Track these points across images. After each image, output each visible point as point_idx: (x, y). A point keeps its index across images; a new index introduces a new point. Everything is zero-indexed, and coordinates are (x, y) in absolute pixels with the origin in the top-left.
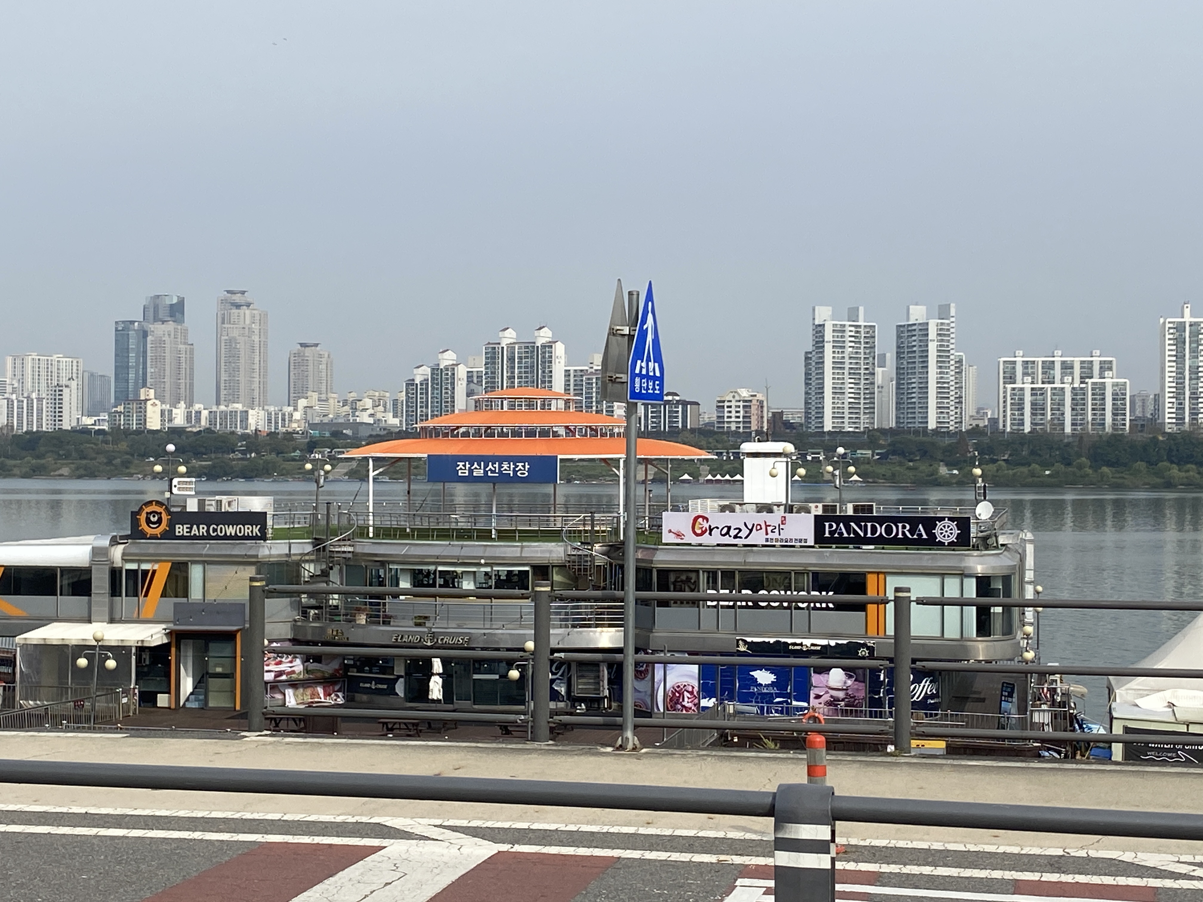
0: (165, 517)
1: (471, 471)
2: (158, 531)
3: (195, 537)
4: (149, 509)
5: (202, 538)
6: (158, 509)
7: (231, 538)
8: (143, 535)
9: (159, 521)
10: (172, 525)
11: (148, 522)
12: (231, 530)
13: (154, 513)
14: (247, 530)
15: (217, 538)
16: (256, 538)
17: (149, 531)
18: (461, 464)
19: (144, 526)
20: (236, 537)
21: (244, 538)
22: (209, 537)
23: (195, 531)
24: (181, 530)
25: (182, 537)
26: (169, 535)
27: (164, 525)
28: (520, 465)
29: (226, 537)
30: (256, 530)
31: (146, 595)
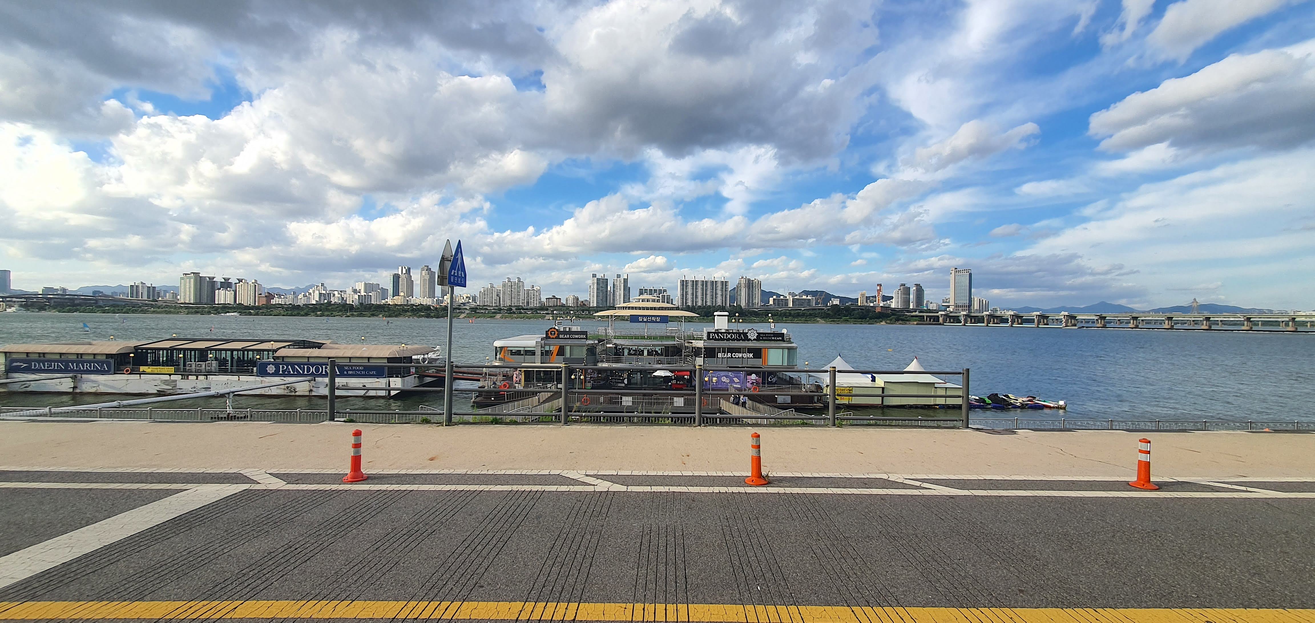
0: (556, 333)
1: (643, 320)
2: (554, 337)
3: (565, 338)
4: (552, 330)
5: (568, 338)
6: (554, 330)
7: (577, 338)
8: (550, 338)
9: (555, 334)
10: (558, 335)
11: (551, 334)
12: (577, 336)
13: (553, 331)
14: (582, 336)
15: (573, 338)
16: (584, 339)
17: (551, 337)
18: (640, 318)
19: (550, 335)
20: (578, 338)
21: (580, 339)
22: (570, 338)
23: (566, 336)
24: (561, 336)
25: (562, 338)
26: (558, 338)
27: (556, 335)
28: (657, 318)
29: (575, 338)
30: (584, 336)
31: (551, 355)
